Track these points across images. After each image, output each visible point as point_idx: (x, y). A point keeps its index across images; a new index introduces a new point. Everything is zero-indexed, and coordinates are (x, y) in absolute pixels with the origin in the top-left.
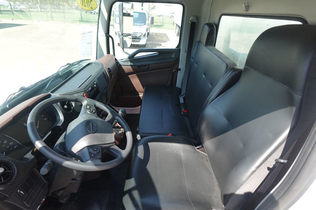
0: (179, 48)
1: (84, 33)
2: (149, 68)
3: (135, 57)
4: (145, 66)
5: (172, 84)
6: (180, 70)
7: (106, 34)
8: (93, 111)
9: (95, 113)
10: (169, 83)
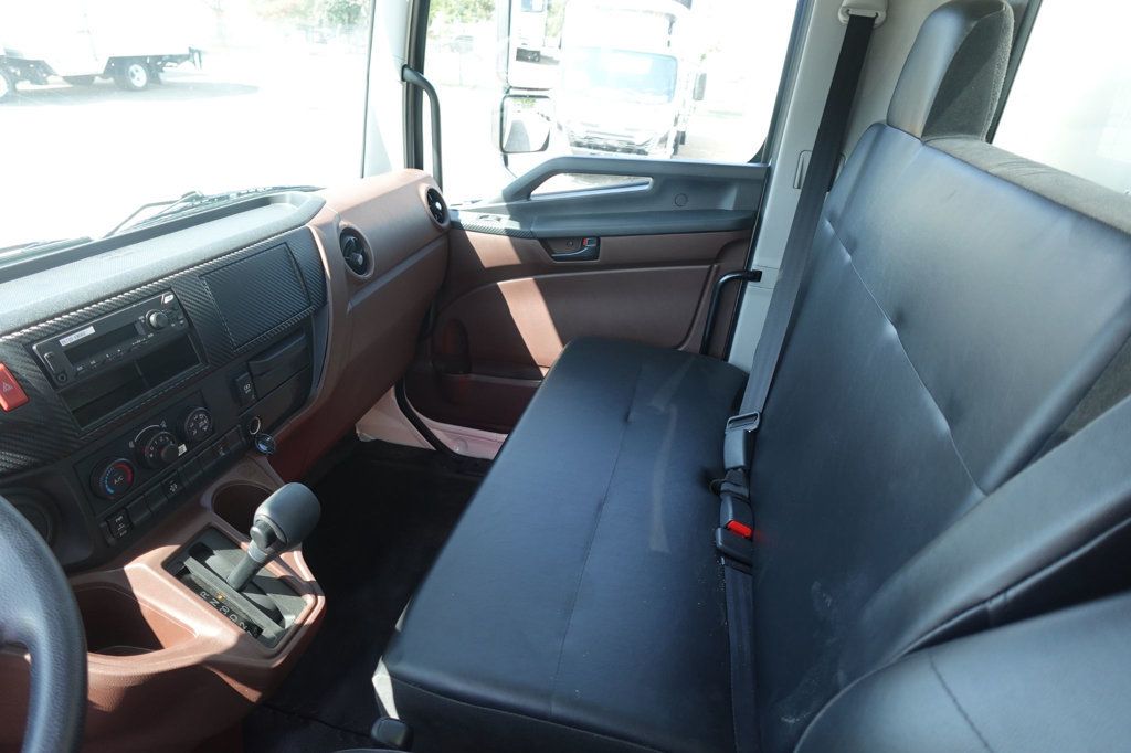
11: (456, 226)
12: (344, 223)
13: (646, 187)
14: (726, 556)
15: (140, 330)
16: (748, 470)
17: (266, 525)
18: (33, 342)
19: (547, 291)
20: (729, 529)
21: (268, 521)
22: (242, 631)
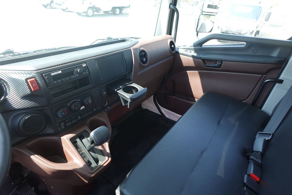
2: (220, 66)
4: (216, 61)
6: (281, 82)
10: (250, 100)
11: (177, 53)
12: (142, 49)
13: (243, 46)
14: (247, 187)
15: (75, 74)
16: (263, 154)
17: (92, 138)
18: (44, 73)
19: (202, 76)
20: (250, 176)
21: (92, 137)
22: (85, 163)
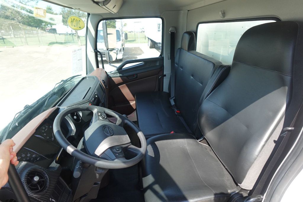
0: (162, 56)
1: (75, 51)
2: (137, 77)
3: (123, 68)
4: (134, 75)
5: (159, 90)
6: (165, 75)
7: (95, 49)
8: (104, 117)
9: (106, 119)
10: (157, 89)
